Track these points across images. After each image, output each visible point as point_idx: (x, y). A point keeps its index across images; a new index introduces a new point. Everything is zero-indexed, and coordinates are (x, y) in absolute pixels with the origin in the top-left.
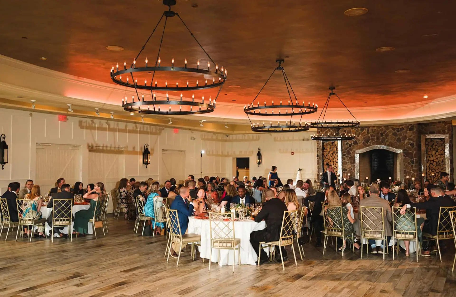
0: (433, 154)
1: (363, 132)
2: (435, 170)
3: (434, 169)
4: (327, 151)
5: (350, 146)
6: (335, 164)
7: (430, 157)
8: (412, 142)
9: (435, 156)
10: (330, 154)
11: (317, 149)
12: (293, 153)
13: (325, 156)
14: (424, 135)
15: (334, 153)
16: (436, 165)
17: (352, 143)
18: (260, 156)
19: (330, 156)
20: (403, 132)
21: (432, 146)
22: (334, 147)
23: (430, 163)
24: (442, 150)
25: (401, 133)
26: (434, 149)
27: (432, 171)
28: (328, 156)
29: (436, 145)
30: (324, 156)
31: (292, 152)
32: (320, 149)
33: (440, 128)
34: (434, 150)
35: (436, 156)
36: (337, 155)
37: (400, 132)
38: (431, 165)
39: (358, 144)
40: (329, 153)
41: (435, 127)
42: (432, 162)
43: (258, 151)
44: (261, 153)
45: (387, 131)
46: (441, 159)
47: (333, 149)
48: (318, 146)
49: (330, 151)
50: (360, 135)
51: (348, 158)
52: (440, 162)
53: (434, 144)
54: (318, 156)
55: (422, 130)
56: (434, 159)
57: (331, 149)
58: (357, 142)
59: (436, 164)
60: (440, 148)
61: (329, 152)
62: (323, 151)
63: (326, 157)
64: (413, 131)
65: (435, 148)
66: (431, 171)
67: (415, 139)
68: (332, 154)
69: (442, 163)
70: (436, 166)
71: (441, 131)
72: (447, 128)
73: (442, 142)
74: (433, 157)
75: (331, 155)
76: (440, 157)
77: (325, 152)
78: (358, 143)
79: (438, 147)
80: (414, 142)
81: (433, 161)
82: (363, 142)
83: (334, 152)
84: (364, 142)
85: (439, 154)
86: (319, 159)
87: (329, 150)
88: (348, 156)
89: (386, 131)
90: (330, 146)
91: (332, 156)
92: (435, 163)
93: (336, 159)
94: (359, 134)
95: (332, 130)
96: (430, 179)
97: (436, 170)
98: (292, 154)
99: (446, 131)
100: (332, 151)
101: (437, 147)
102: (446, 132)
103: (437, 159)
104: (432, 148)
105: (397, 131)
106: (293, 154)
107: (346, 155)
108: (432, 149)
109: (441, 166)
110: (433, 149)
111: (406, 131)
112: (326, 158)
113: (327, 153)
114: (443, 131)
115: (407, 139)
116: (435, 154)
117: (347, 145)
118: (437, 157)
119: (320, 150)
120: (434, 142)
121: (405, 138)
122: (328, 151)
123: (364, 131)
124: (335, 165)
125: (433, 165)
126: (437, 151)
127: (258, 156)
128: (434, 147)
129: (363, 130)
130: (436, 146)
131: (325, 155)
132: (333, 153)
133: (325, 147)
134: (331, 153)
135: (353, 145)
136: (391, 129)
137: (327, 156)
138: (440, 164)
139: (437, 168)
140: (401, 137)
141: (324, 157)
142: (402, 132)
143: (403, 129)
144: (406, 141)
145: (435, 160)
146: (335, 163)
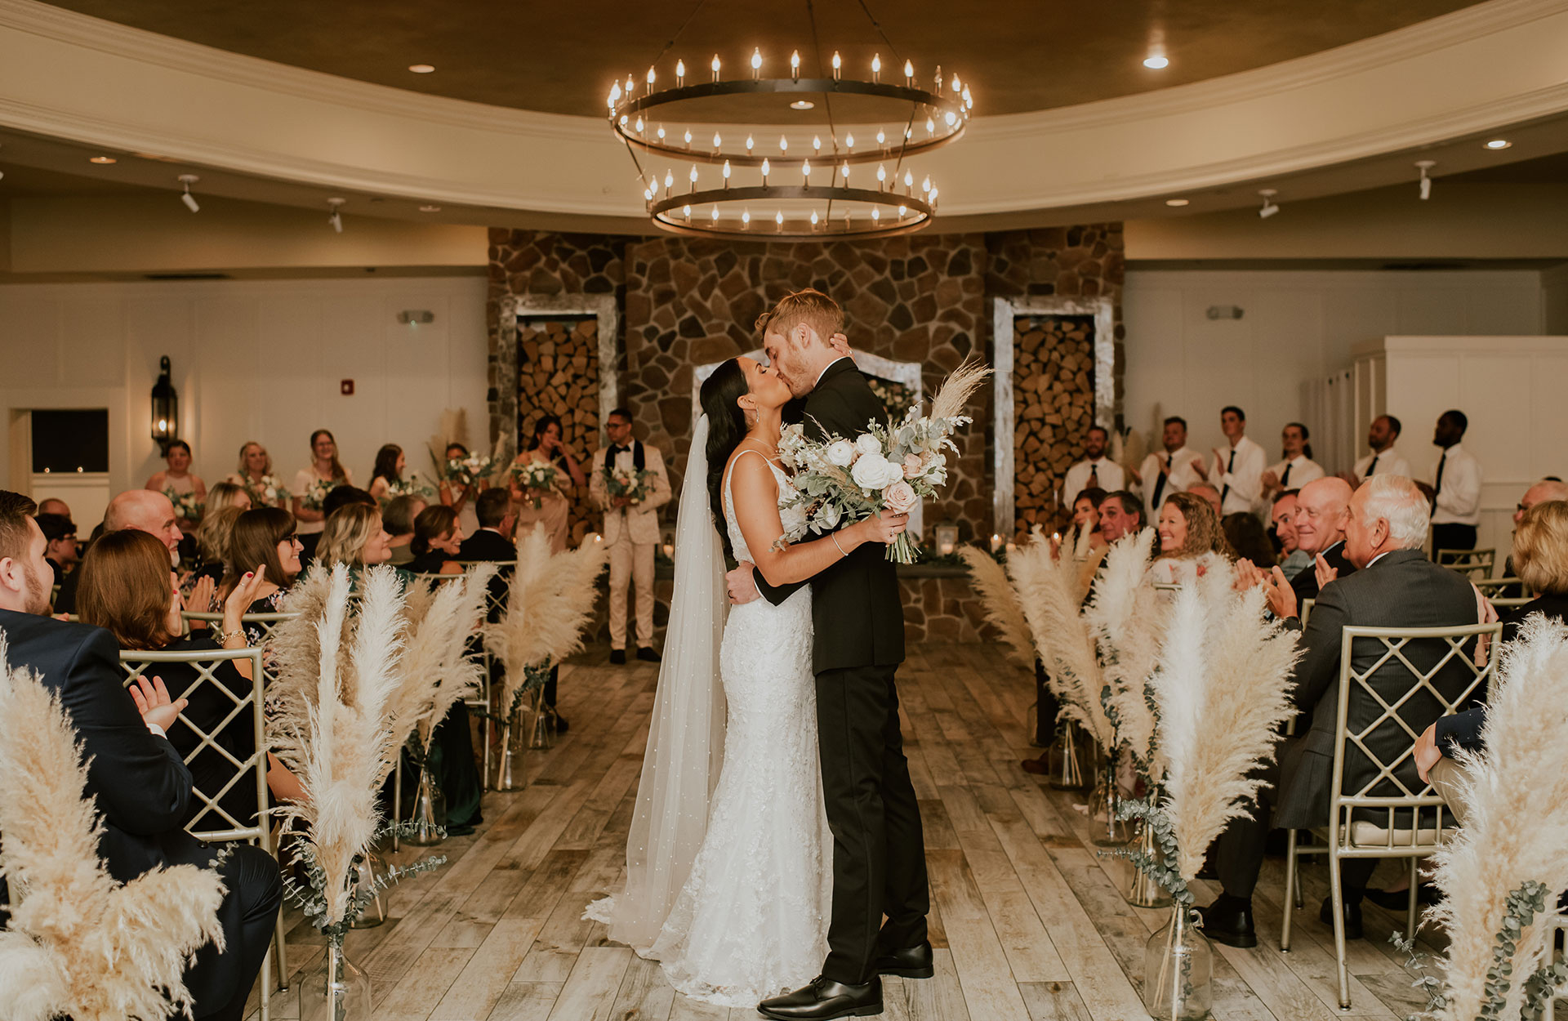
0: (1040, 392)
1: (731, 272)
2: (1050, 465)
3: (1044, 459)
4: (537, 369)
5: (665, 343)
6: (583, 437)
7: (1030, 402)
8: (957, 328)
9: (1050, 400)
10: (556, 388)
11: (492, 359)
12: (350, 383)
13: (529, 399)
14: (1007, 300)
15: (574, 382)
16: (1052, 441)
17: (676, 328)
18: (172, 402)
19: (555, 397)
20: (920, 280)
21: (1035, 353)
22: (576, 349)
23: (1027, 431)
24: (1080, 369)
25: (912, 284)
26: (1044, 368)
27: (1038, 470)
28: (543, 396)
29: (1055, 349)
30: (523, 396)
31: (344, 383)
32: (504, 360)
33: (1076, 270)
34: (1044, 372)
35: (1055, 398)
36: (591, 390)
37: (907, 280)
38: (1032, 439)
39: (703, 335)
40: (548, 383)
41: (1054, 261)
42: (1036, 425)
43: (158, 371)
44: (175, 382)
45: (848, 275)
46: (1077, 412)
47: (570, 362)
48: (493, 344)
49: (556, 371)
50: (717, 292)
51: (655, 403)
52: (1070, 426)
53: (1042, 343)
54: (492, 395)
55: (997, 274)
56: (1045, 414)
57: (562, 361)
58: (699, 328)
59: (1054, 435)
60: (1070, 363)
61: (552, 375)
62: (520, 373)
63: (535, 400)
64: (967, 277)
65: (1049, 360)
66: (1031, 469)
67: (973, 317)
68: (568, 385)
69: (1077, 430)
70: (1051, 446)
71: (1081, 281)
72: (1102, 271)
73: (1080, 335)
74: (1040, 402)
75: (563, 390)
76: (1070, 404)
77: (531, 375)
78: (704, 326)
79: (1062, 357)
80: (968, 328)
81: (1042, 421)
82: (727, 326)
83: (576, 377)
84: (732, 327)
85: (1065, 391)
86: (499, 414)
87: (547, 363)
88: (654, 397)
89: (840, 275)
90: (557, 345)
91: (563, 398)
92: (1047, 433)
93: (586, 412)
94: (711, 283)
95: (571, 265)
96: (1029, 504)
97: (1055, 465)
98: (344, 392)
99: (1101, 281)
100: (563, 370)
101: (1055, 355)
102: (1101, 288)
103: (1058, 411)
104: (1036, 360)
105: (892, 272)
106: (351, 392)
107: (642, 390)
108: (1034, 367)
109: (1072, 445)
110: (1041, 365)
111: (934, 278)
112: (535, 408)
113: (541, 379)
114: (1086, 282)
115: (940, 312)
116: (1050, 388)
117: (650, 341)
118: (1057, 404)
119: (503, 366)
120: (1046, 333)
121: (927, 309)
122: (542, 371)
123: (736, 268)
124: (579, 443)
125: (1041, 442)
126: (1057, 378)
127: (156, 401)
128: (1043, 356)
129: (731, 266)
130: (1050, 351)
131: (531, 391)
132: (570, 380)
133: (527, 350)
134: (559, 379)
135: (678, 338)
136: (864, 266)
137: (538, 394)
138: (1069, 437)
139: (1056, 454)
140: (909, 304)
141: (525, 403)
142: (914, 280)
143: (917, 265)
144: (933, 326)
145: (1049, 419)
146: (579, 431)
